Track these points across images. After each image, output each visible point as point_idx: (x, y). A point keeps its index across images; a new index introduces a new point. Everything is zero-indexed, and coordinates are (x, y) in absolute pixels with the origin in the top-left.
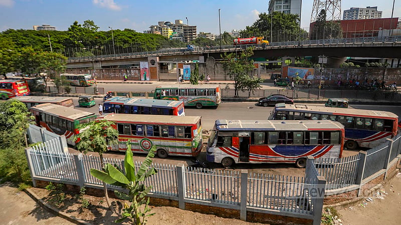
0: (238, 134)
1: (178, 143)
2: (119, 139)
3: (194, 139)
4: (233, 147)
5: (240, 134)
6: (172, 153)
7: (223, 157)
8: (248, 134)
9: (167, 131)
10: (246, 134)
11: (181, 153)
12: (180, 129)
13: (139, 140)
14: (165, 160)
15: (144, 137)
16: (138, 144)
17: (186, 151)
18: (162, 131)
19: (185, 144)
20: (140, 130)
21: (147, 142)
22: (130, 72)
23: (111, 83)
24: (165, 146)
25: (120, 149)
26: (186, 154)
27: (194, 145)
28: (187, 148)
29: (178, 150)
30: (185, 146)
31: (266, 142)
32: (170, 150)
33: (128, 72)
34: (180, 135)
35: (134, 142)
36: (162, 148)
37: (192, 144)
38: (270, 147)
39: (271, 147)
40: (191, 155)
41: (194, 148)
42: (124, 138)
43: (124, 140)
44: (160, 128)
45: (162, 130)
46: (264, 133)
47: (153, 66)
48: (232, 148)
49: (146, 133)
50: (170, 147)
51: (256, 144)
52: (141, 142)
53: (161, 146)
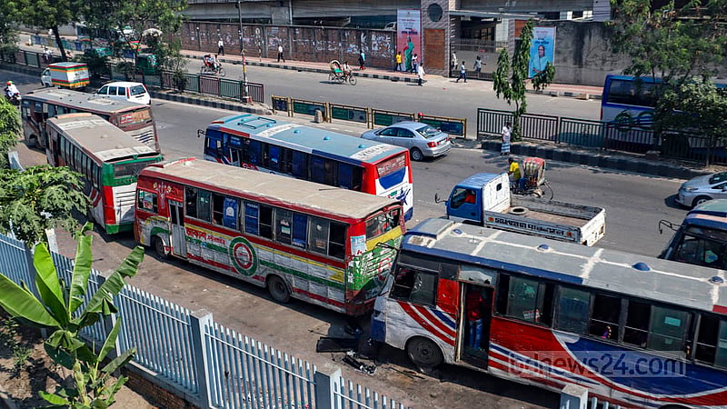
0: (456, 273)
1: (313, 268)
2: (188, 229)
3: (351, 264)
4: (438, 308)
5: (465, 275)
6: (300, 291)
7: (410, 332)
8: (490, 279)
9: (289, 227)
10: (483, 277)
11: (319, 298)
12: (319, 227)
13: (228, 240)
14: (282, 308)
15: (238, 234)
16: (225, 251)
17: (333, 295)
18: (280, 226)
19: (330, 272)
20: (230, 211)
21: (244, 250)
22: (369, 42)
23: (310, 70)
24: (283, 269)
25: (189, 255)
26: (330, 302)
27: (350, 280)
28: (333, 285)
29: (313, 288)
30: (328, 278)
31: (546, 319)
32: (295, 283)
33: (363, 39)
34: (319, 243)
35: (217, 244)
36: (277, 272)
37: (346, 278)
38: (558, 337)
39: (563, 338)
40: (343, 310)
41: (351, 292)
42: (198, 228)
43: (196, 233)
44: (274, 215)
45: (278, 222)
46: (543, 287)
47: (434, 25)
48: (436, 312)
49: (243, 223)
50: (295, 273)
51: (511, 317)
52: (231, 246)
53: (275, 267)
